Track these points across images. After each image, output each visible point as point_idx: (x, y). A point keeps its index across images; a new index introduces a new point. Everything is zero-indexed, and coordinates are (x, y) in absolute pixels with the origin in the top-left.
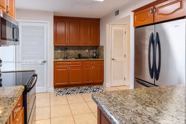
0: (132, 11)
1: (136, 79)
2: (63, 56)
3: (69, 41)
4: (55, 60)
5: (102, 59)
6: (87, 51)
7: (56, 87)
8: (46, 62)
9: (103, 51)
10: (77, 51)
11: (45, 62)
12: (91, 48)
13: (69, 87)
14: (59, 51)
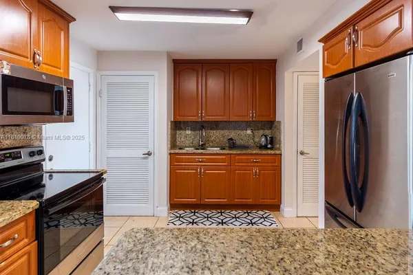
0: (320, 41)
1: (328, 205)
2: (195, 143)
3: (206, 111)
4: (172, 151)
5: (278, 152)
6: (249, 132)
7: (173, 206)
8: (151, 154)
9: (280, 133)
10: (226, 132)
11: (149, 154)
12: (259, 125)
13: (203, 209)
14: (189, 132)
